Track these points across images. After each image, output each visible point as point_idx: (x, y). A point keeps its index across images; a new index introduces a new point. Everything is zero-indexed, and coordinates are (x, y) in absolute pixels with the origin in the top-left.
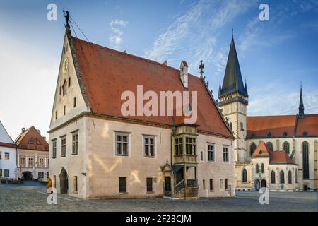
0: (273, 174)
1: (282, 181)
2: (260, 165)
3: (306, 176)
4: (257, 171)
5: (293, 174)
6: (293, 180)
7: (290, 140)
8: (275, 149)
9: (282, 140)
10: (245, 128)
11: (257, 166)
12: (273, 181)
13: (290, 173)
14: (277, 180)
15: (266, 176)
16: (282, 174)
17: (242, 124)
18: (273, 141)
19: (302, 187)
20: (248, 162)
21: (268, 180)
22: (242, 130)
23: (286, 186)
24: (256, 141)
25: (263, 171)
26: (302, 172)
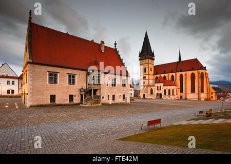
0: (165, 90)
1: (169, 94)
2: (159, 86)
3: (182, 91)
4: (158, 89)
5: (175, 91)
6: (175, 93)
7: (174, 74)
8: (167, 79)
9: (171, 74)
10: (153, 70)
11: (158, 87)
12: (165, 94)
13: (173, 90)
14: (167, 93)
15: (162, 92)
16: (169, 90)
17: (151, 68)
18: (166, 75)
19: (179, 97)
20: (154, 86)
21: (163, 94)
22: (151, 71)
23: (171, 97)
24: (158, 76)
25: (160, 90)
26: (179, 89)
